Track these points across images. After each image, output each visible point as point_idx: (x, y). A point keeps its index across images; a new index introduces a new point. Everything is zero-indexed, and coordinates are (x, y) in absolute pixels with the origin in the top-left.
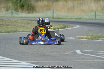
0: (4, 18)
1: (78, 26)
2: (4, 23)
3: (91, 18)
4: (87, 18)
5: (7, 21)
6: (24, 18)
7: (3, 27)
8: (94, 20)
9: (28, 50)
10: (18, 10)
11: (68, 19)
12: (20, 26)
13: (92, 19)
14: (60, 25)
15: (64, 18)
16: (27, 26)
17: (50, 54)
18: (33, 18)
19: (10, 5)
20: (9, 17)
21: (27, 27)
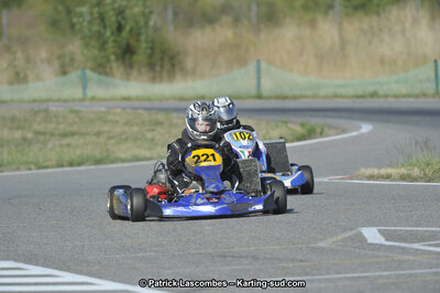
0: (50, 104)
1: (366, 128)
2: (52, 126)
3: (417, 91)
4: (404, 91)
5: (64, 117)
6: (136, 104)
7: (50, 145)
8: (430, 100)
9: (161, 239)
10: (111, 68)
11: (325, 97)
12: (121, 134)
13: (425, 95)
14: (290, 125)
15: (306, 97)
16: (149, 135)
17: (253, 248)
18: (174, 98)
19: (75, 47)
20: (73, 100)
21: (153, 140)
